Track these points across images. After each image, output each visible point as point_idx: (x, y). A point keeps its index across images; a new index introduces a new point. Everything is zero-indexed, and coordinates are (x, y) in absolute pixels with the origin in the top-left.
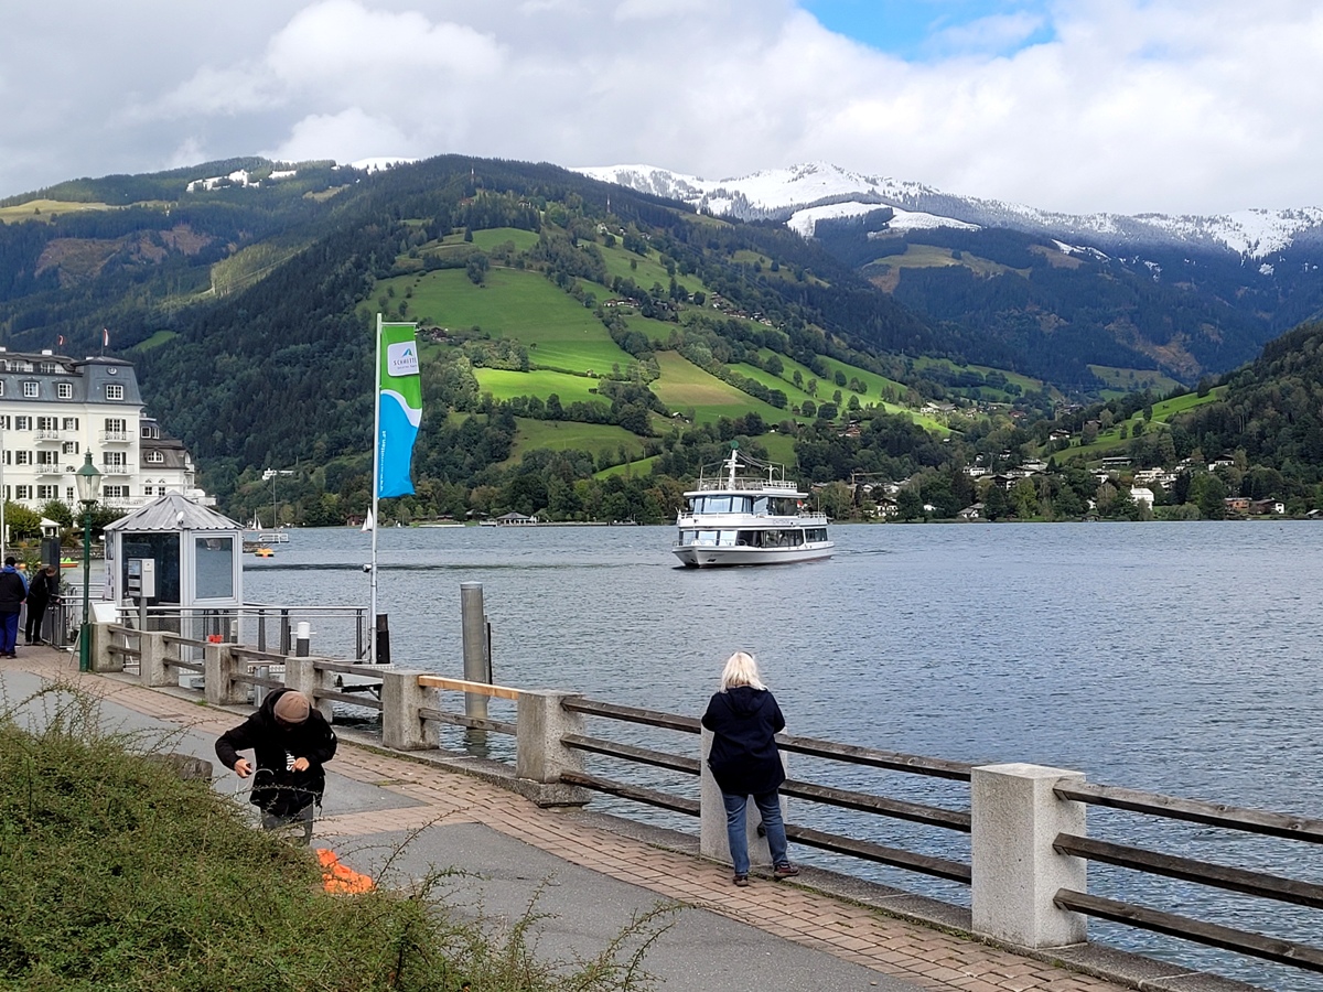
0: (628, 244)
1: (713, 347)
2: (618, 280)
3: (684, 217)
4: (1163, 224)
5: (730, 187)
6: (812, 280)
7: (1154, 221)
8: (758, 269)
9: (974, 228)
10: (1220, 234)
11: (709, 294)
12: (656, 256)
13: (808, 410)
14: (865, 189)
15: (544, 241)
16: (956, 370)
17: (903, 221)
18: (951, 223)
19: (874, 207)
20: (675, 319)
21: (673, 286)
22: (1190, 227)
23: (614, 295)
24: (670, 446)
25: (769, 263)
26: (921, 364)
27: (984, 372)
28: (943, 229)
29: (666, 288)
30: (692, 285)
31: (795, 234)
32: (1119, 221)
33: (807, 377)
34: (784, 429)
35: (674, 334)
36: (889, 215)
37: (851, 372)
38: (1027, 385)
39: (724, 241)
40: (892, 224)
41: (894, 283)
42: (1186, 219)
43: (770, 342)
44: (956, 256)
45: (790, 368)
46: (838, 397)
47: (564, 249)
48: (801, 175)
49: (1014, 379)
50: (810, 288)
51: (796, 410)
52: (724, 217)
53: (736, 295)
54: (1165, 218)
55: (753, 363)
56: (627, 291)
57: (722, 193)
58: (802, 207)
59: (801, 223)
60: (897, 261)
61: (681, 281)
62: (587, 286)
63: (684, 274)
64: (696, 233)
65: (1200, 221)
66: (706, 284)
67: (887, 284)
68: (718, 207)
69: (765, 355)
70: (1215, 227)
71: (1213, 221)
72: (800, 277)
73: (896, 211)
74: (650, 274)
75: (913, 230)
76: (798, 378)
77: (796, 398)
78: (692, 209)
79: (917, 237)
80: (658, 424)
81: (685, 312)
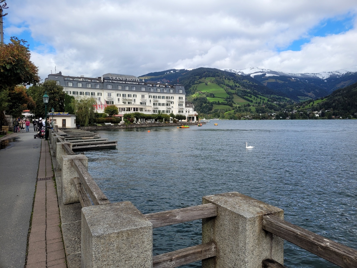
0: (228, 79)
1: (241, 93)
2: (227, 84)
3: (235, 75)
4: (309, 74)
7: (307, 74)
8: (247, 82)
9: (279, 76)
10: (318, 76)
11: (240, 86)
12: (232, 81)
13: (256, 103)
14: (261, 71)
15: (216, 79)
16: (277, 97)
17: (267, 75)
18: (275, 75)
19: (263, 73)
20: (236, 90)
21: (235, 85)
22: (313, 75)
23: (226, 86)
24: (236, 108)
26: (272, 96)
27: (282, 97)
29: (234, 85)
30: (238, 85)
31: (251, 77)
32: (302, 74)
33: (256, 98)
34: (253, 106)
35: (236, 92)
36: (265, 74)
37: (262, 97)
38: (288, 99)
39: (242, 78)
40: (266, 76)
41: (266, 84)
43: (249, 93)
44: (276, 80)
45: (253, 97)
46: (261, 101)
47: (219, 80)
48: (252, 69)
49: (286, 98)
50: (255, 85)
51: (254, 103)
53: (244, 86)
55: (248, 96)
56: (228, 86)
57: (240, 72)
58: (252, 74)
59: (252, 76)
60: (267, 81)
61: (236, 84)
62: (223, 85)
63: (236, 83)
64: (237, 77)
65: (315, 74)
66: (240, 85)
68: (240, 74)
69: (249, 95)
70: (317, 75)
72: (253, 84)
73: (266, 74)
74: (231, 83)
75: (269, 76)
76: (254, 98)
77: (254, 101)
79: (270, 77)
80: (234, 105)
81: (237, 89)
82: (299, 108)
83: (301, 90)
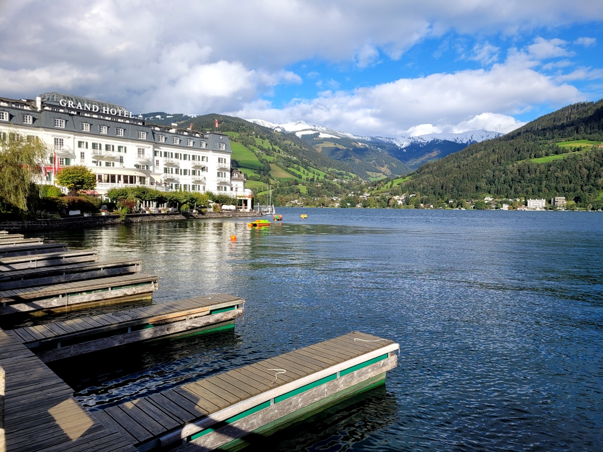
0: (261, 137)
1: (284, 163)
2: (259, 146)
3: (272, 132)
4: (381, 139)
5: (280, 126)
6: (304, 148)
7: (379, 138)
8: (291, 145)
9: (339, 138)
10: (394, 142)
11: (281, 150)
12: (267, 141)
13: (307, 179)
14: (313, 128)
15: (241, 135)
16: (338, 171)
17: (322, 136)
18: (334, 137)
19: (315, 132)
20: (274, 156)
21: (273, 148)
22: (388, 140)
23: (259, 149)
24: (276, 187)
25: (293, 144)
26: (330, 169)
27: (344, 172)
28: (332, 138)
29: (271, 149)
30: (277, 148)
31: (298, 138)
32: (372, 138)
33: (306, 171)
34: (303, 184)
35: (274, 160)
36: (319, 134)
37: (316, 171)
38: (354, 176)
39: (282, 138)
40: (320, 136)
41: (321, 150)
42: (387, 138)
43: (295, 162)
44: (335, 145)
45: (302, 169)
46: (314, 176)
47: (246, 137)
48: (298, 123)
49: (351, 174)
50: (303, 150)
51: (304, 179)
52: (281, 132)
53: (287, 151)
54: (382, 138)
55: (293, 167)
56: (262, 149)
57: (279, 127)
58: (298, 131)
59: (299, 135)
60: (321, 145)
62: (252, 147)
63: (275, 145)
64: (275, 136)
65: (390, 139)
66: (280, 148)
67: (319, 150)
68: (279, 130)
69: (296, 166)
70: (393, 140)
71: (393, 139)
72: (301, 147)
73: (320, 133)
74: (267, 144)
75: (325, 138)
76: (304, 171)
77: (304, 177)
78: (273, 130)
79: (326, 139)
80: (272, 181)
81: (276, 154)
82: (373, 190)
83: (371, 162)
